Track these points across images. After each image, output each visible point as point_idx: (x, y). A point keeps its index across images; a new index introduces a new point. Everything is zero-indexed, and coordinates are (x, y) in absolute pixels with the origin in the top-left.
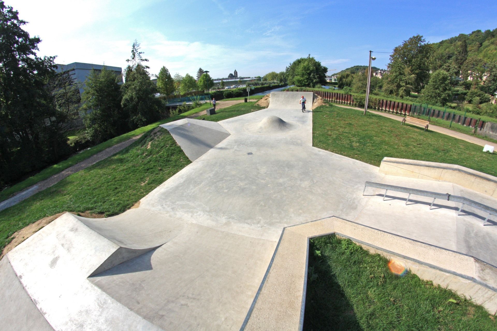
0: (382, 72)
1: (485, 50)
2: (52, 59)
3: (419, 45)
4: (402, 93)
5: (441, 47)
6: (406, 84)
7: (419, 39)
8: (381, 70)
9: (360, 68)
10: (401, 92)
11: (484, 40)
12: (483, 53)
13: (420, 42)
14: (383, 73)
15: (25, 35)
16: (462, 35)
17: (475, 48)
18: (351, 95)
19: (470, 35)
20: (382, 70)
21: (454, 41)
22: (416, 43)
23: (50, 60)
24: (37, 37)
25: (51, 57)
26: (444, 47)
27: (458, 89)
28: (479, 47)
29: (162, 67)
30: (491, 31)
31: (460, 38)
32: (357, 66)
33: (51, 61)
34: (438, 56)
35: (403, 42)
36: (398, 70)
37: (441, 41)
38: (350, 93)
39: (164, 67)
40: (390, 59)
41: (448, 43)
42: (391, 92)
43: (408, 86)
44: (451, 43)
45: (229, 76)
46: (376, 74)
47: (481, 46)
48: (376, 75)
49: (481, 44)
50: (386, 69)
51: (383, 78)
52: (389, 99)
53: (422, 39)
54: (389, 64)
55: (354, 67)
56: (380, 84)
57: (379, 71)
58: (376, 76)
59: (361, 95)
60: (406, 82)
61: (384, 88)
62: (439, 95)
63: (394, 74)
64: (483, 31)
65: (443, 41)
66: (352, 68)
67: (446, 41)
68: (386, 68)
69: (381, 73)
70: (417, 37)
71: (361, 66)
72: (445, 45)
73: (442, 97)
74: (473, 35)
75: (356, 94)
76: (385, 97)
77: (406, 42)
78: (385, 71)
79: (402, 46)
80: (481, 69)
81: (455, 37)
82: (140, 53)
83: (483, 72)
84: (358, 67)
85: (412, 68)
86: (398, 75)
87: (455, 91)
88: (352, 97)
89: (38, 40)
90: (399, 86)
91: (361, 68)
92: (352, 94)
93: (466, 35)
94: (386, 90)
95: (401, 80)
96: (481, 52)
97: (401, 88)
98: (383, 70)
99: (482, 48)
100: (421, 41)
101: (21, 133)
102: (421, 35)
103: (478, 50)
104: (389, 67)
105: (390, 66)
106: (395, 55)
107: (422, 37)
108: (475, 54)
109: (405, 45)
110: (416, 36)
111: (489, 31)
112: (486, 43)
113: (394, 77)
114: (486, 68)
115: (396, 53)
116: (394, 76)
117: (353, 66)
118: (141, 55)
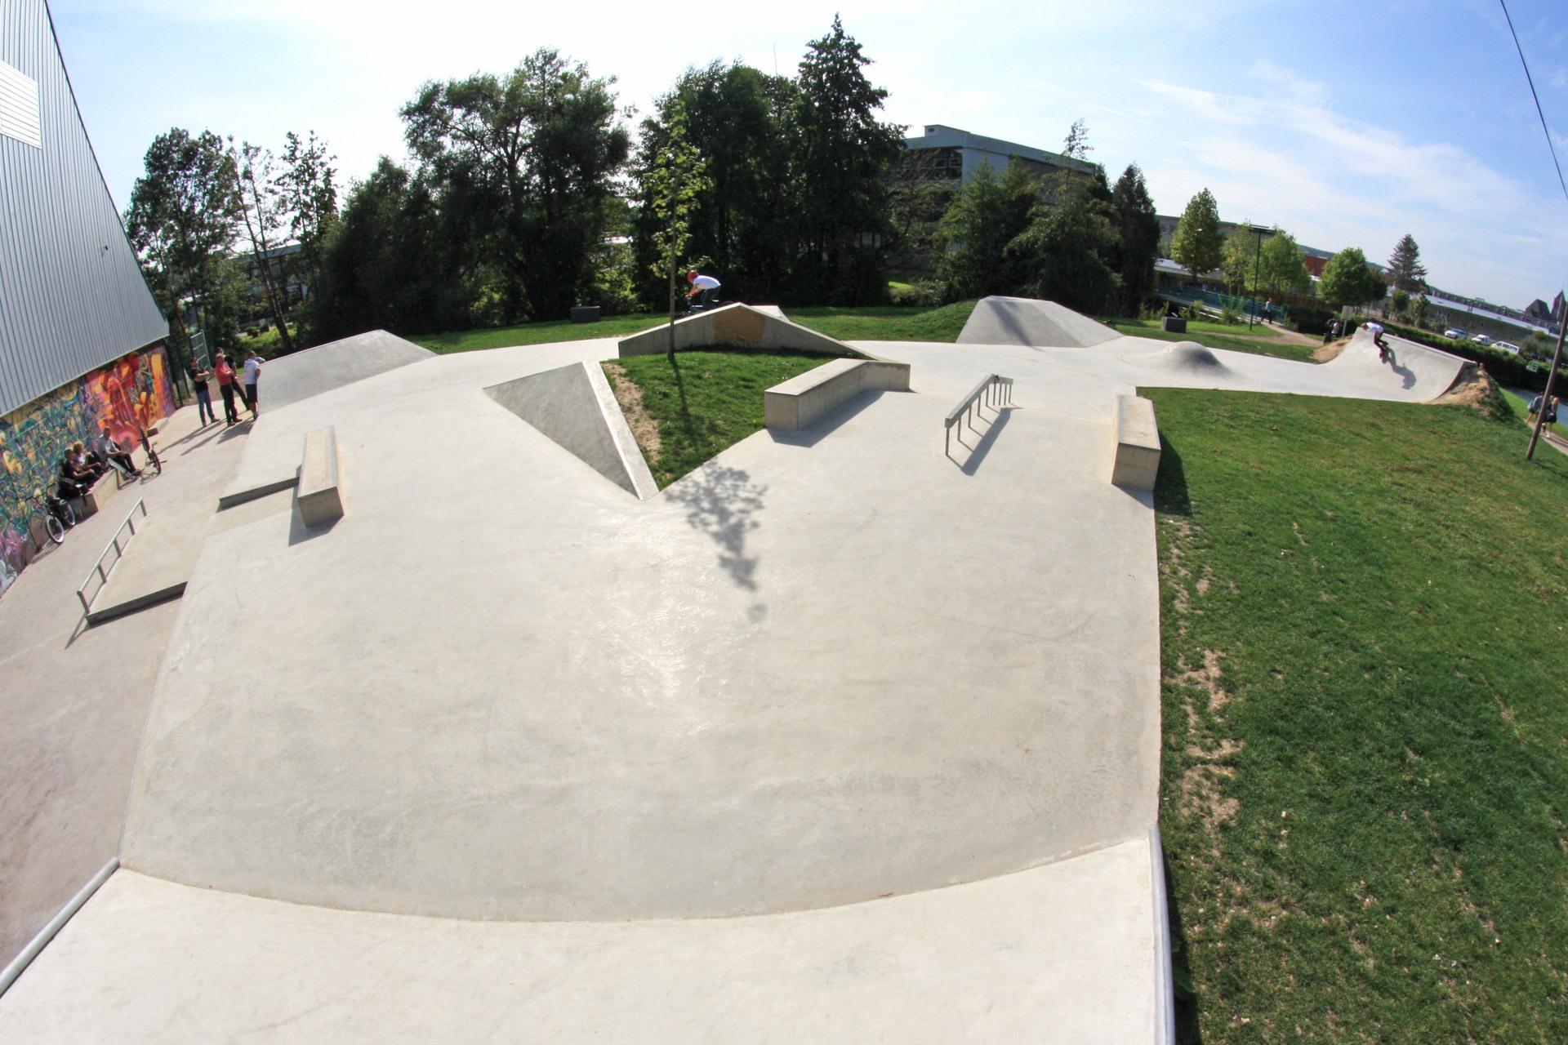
2: (901, 130)
15: (865, 85)
23: (897, 131)
24: (883, 89)
25: (900, 126)
29: (1202, 191)
33: (900, 133)
39: (1206, 192)
45: (1530, 309)
82: (1083, 147)
89: (883, 94)
101: (812, 244)
118: (1084, 151)
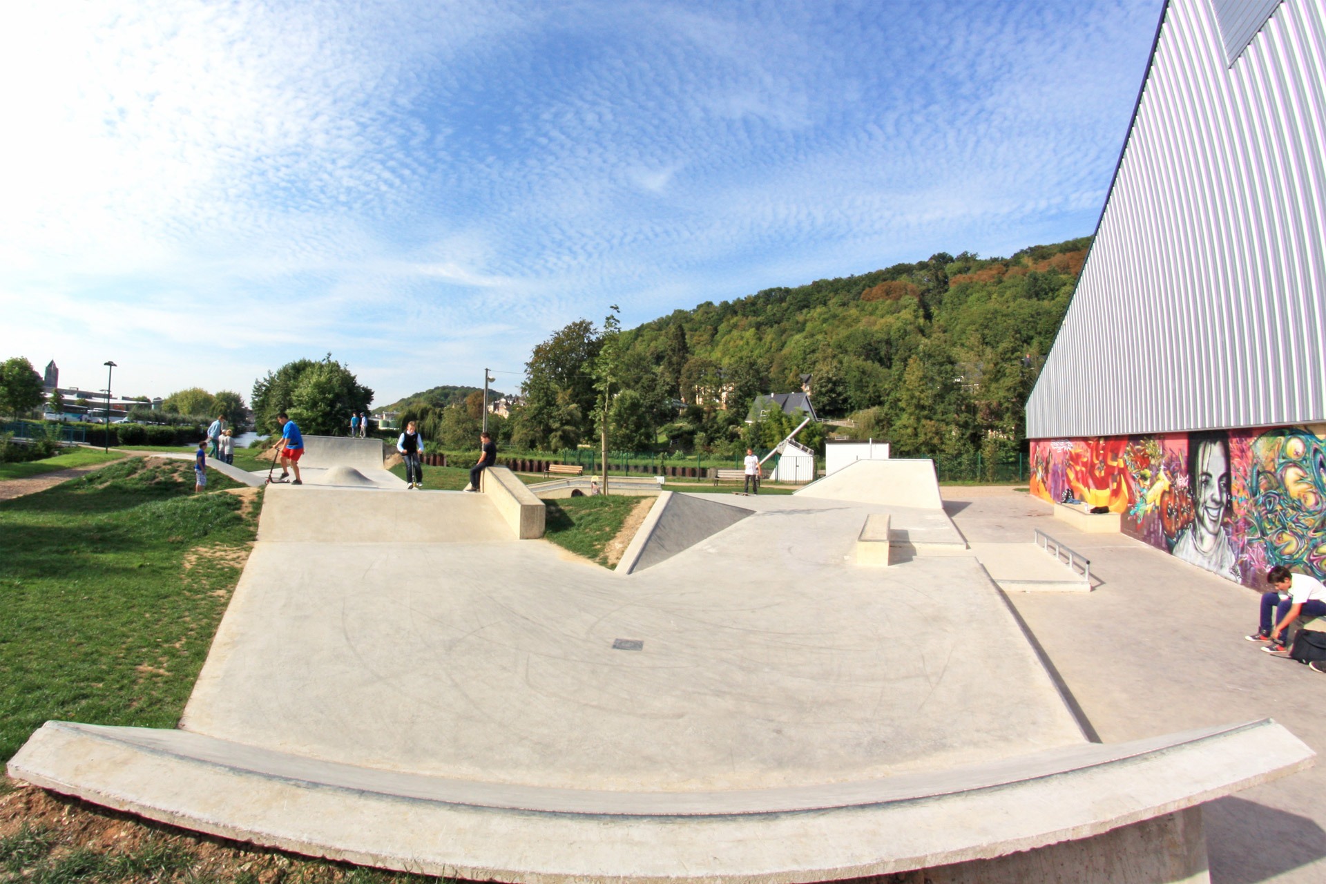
0: (511, 402)
1: (723, 340)
3: (586, 341)
4: (556, 443)
5: (640, 339)
6: (563, 424)
7: (585, 327)
8: (507, 398)
9: (452, 392)
10: (554, 440)
11: (720, 320)
12: (720, 347)
13: (587, 335)
14: (513, 403)
16: (680, 312)
17: (706, 337)
18: (442, 456)
19: (694, 311)
20: (510, 397)
21: (665, 326)
22: (580, 337)
26: (645, 338)
27: (681, 424)
28: (713, 335)
30: (731, 302)
31: (676, 318)
32: (444, 388)
34: (632, 359)
35: (553, 333)
36: (543, 397)
37: (638, 325)
38: (439, 451)
40: (526, 371)
41: (654, 330)
42: (532, 445)
43: (567, 427)
44: (660, 329)
46: (496, 407)
47: (716, 334)
48: (495, 409)
49: (716, 331)
50: (519, 395)
51: (511, 415)
52: (528, 457)
53: (592, 327)
54: (525, 383)
55: (437, 388)
56: (506, 430)
57: (503, 400)
58: (496, 412)
59: (466, 454)
60: (561, 420)
61: (515, 437)
62: (631, 439)
63: (535, 405)
64: (717, 303)
65: (642, 325)
66: (431, 392)
67: (649, 325)
68: (517, 392)
69: (507, 404)
70: (581, 323)
71: (455, 388)
72: (647, 335)
73: (636, 443)
74: (700, 312)
75: (454, 453)
76: (517, 453)
77: (558, 334)
78: (517, 398)
79: (551, 342)
80: (715, 379)
81: (667, 316)
83: (719, 385)
84: (447, 391)
85: (574, 390)
86: (544, 407)
87: (675, 430)
88: (445, 460)
90: (548, 430)
91: (456, 392)
92: (446, 453)
93: (687, 312)
94: (520, 441)
95: (552, 417)
96: (717, 345)
97: (553, 434)
98: (514, 396)
99: (718, 337)
100: (591, 333)
102: (588, 320)
103: (712, 341)
104: (524, 390)
105: (526, 387)
106: (536, 362)
107: (591, 323)
108: (706, 350)
109: (558, 341)
110: (578, 321)
111: (726, 303)
112: (722, 327)
113: (536, 412)
114: (722, 377)
115: (539, 358)
116: (536, 409)
117: (432, 388)
